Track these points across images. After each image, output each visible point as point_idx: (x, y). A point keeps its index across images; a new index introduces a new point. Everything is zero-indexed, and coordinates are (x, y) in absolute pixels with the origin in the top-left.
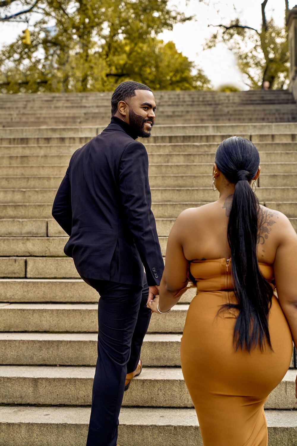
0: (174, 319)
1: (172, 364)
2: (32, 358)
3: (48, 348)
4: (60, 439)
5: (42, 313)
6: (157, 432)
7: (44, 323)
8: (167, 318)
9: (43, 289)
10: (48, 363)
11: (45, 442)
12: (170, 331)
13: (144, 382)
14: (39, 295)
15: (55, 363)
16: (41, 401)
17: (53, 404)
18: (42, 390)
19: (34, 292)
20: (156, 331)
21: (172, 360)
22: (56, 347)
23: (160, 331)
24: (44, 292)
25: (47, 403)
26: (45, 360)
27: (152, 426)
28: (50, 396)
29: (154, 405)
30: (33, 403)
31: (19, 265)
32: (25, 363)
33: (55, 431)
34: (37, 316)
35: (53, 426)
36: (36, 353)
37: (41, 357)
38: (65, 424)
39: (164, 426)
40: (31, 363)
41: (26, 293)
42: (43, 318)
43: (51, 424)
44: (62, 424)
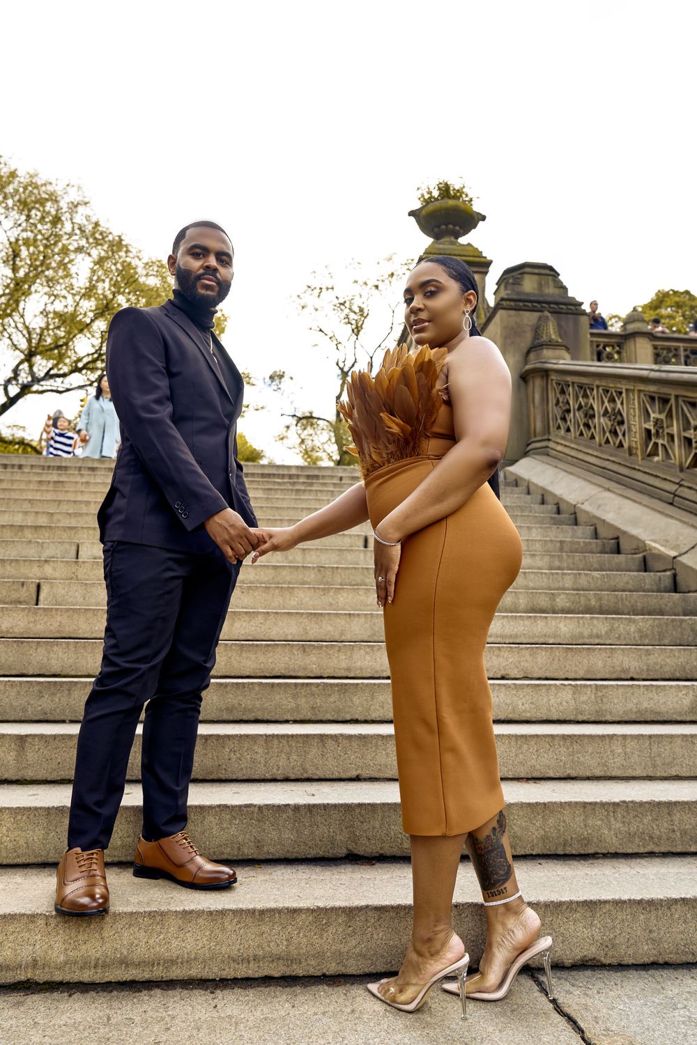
0: (253, 657)
1: (251, 717)
2: (24, 710)
3: (53, 694)
4: (51, 836)
5: (52, 646)
6: (228, 817)
7: (53, 662)
8: (244, 655)
9: (59, 619)
10: (51, 718)
11: (22, 842)
12: (248, 674)
13: (206, 740)
14: (52, 628)
15: (62, 718)
16: (30, 774)
17: (49, 779)
18: (31, 755)
19: (45, 623)
20: (227, 674)
21: (251, 711)
22: (66, 692)
23: (233, 674)
24: (60, 622)
25: (39, 777)
26: (46, 714)
27: (219, 806)
28: (45, 765)
29: (223, 777)
30: (14, 778)
31: (28, 590)
32: (12, 719)
33: (43, 821)
34: (43, 651)
35: (40, 812)
36: (32, 702)
37: (40, 708)
38: (63, 807)
39: (240, 806)
40: (23, 719)
41: (31, 625)
42: (52, 655)
43: (36, 809)
44: (57, 808)
